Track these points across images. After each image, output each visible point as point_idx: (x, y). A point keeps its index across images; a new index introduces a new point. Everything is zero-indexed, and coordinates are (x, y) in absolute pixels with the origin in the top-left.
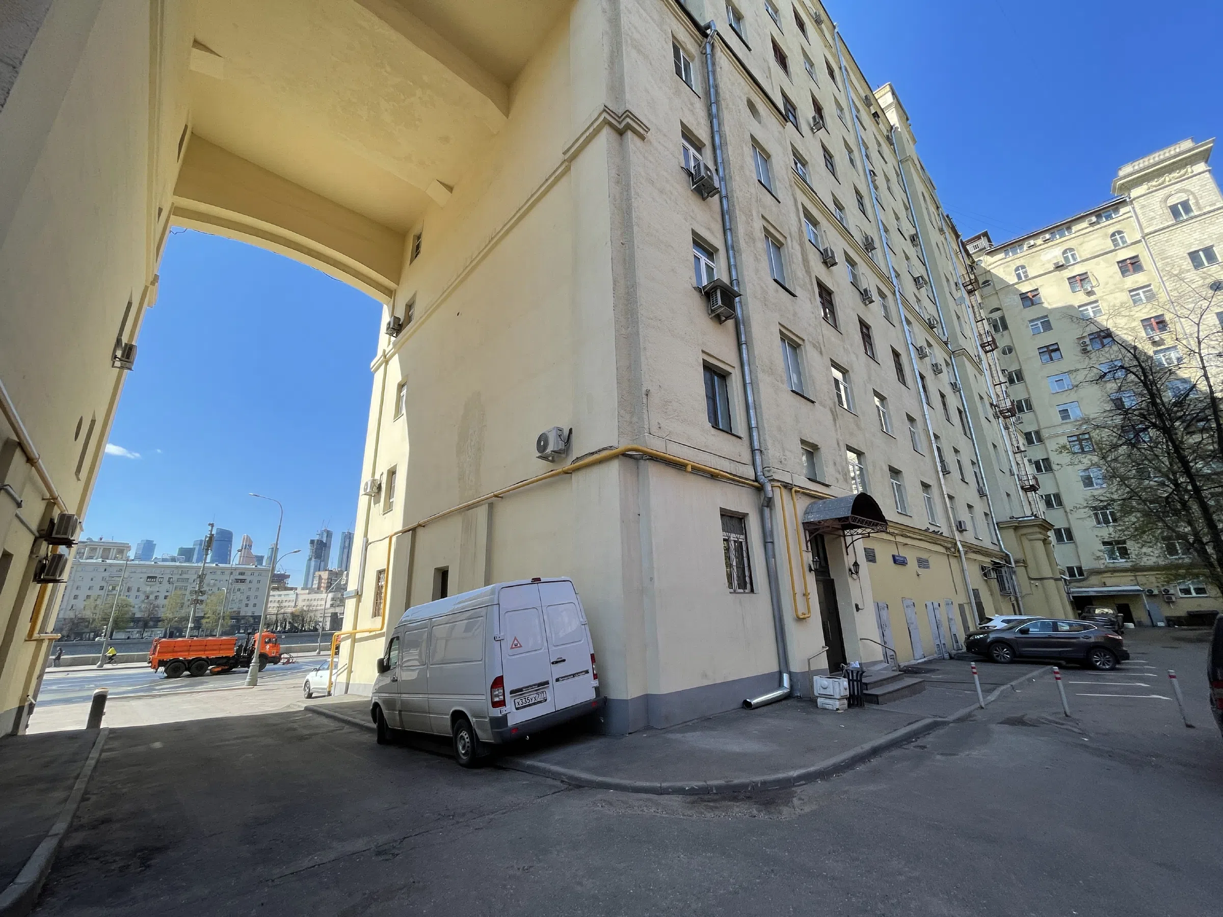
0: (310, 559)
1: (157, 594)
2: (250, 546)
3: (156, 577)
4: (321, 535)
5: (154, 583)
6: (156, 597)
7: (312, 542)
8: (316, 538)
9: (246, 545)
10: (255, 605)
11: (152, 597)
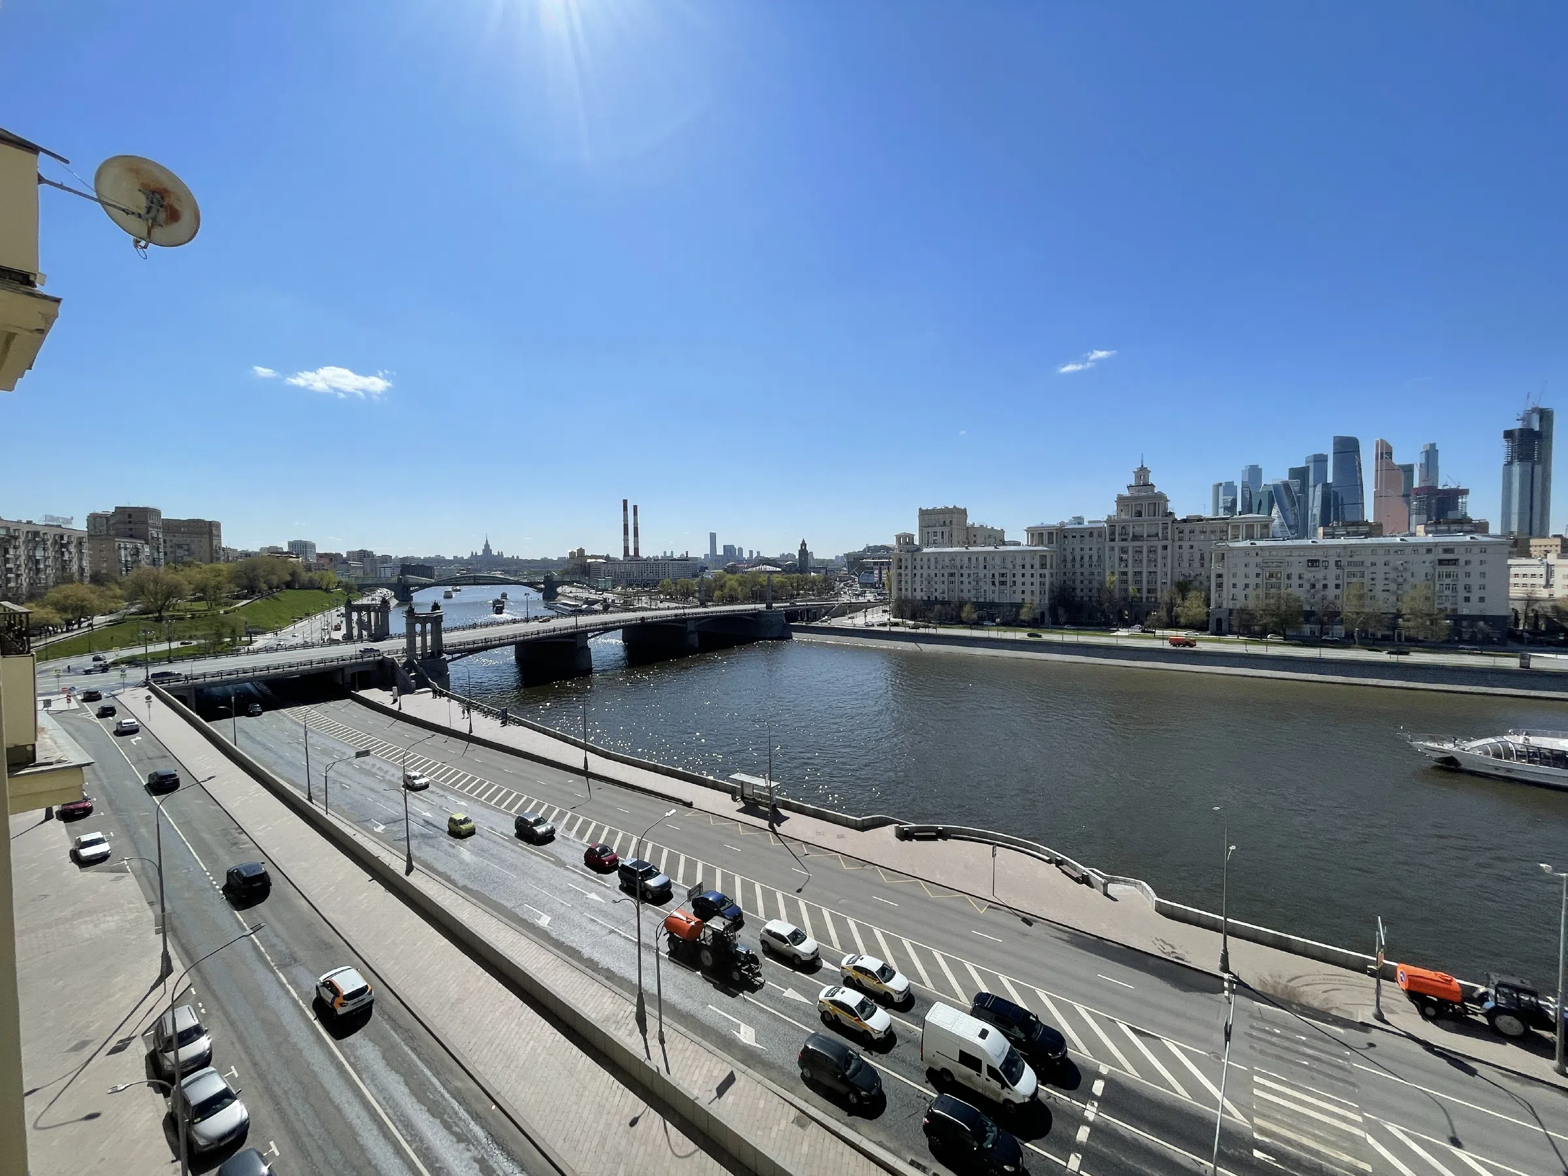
0: (1509, 464)
1: (1324, 582)
2: (1390, 454)
3: (1318, 560)
4: (1526, 418)
5: (1318, 569)
6: (1325, 586)
7: (1508, 435)
8: (1518, 425)
9: (1382, 454)
10: (1482, 599)
11: (1319, 586)
